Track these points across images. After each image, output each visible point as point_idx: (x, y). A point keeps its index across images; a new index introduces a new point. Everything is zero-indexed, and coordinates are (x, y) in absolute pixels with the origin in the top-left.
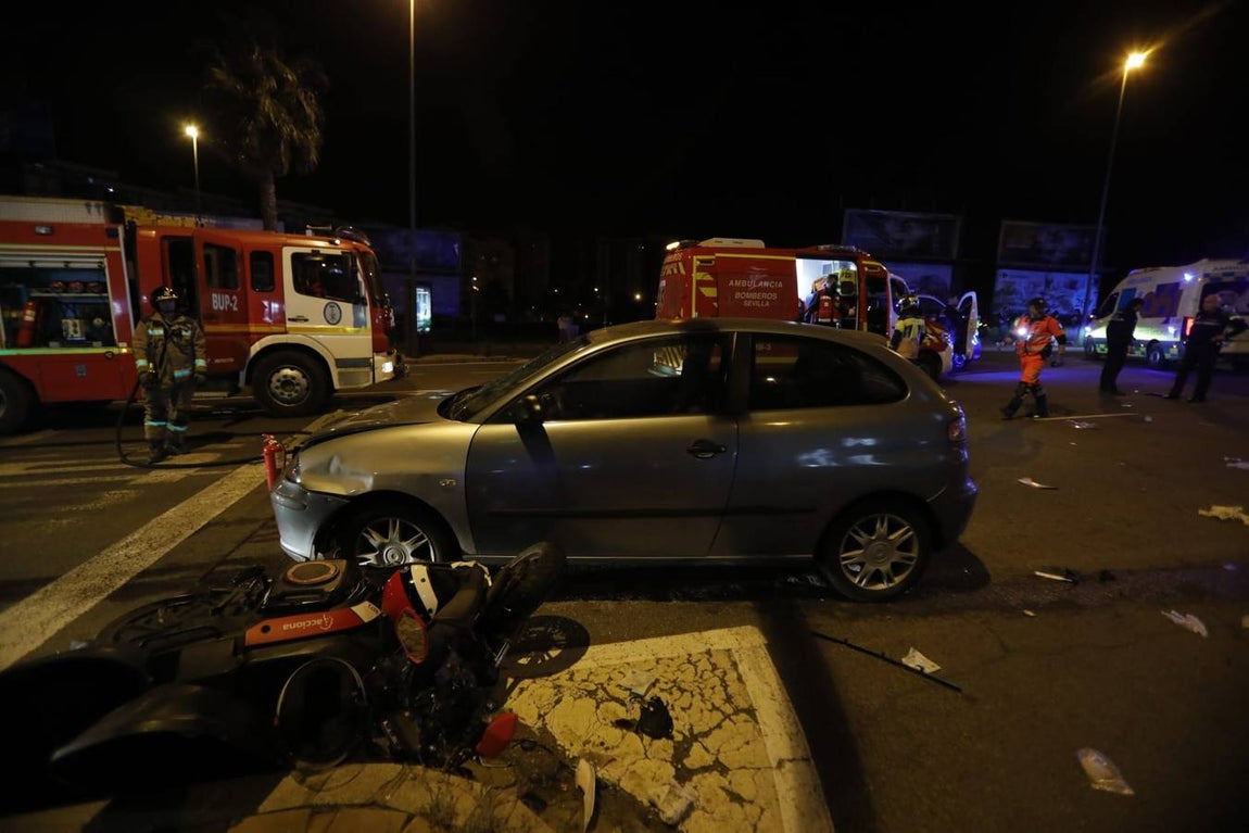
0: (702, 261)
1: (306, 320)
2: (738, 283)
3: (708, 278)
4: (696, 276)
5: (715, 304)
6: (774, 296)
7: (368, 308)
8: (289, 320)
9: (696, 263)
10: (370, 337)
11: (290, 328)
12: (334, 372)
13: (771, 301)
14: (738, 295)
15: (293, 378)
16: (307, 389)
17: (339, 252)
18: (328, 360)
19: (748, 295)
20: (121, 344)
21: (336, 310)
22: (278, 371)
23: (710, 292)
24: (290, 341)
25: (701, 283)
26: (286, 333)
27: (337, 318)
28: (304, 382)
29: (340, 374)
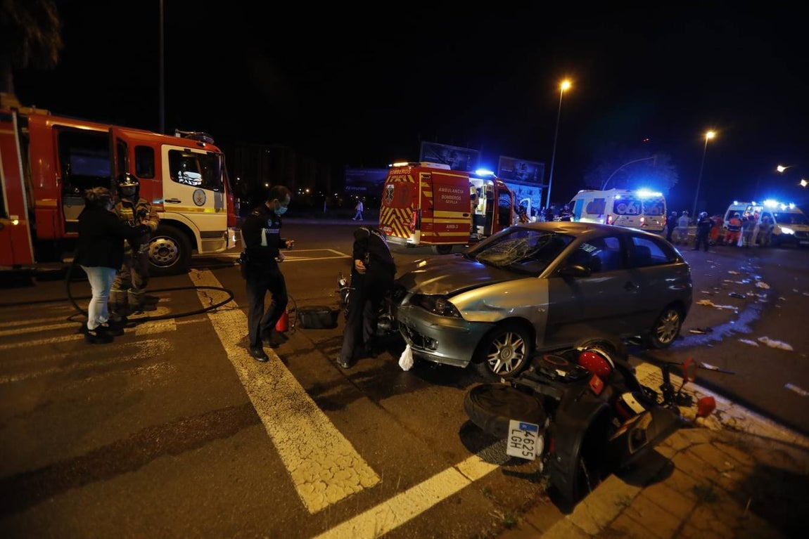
0: (424, 175)
1: (179, 202)
2: (443, 190)
3: (427, 186)
4: (421, 184)
5: (431, 202)
6: (460, 198)
7: (225, 194)
8: (166, 201)
9: (421, 177)
10: (226, 216)
11: (167, 208)
12: (199, 241)
13: (458, 201)
14: (443, 197)
15: (169, 246)
16: (177, 254)
17: (204, 152)
18: (195, 232)
19: (448, 197)
20: (12, 217)
21: (202, 196)
22: (155, 241)
23: (428, 194)
24: (166, 218)
25: (423, 189)
26: (163, 211)
27: (203, 201)
28: (175, 248)
29: (203, 243)
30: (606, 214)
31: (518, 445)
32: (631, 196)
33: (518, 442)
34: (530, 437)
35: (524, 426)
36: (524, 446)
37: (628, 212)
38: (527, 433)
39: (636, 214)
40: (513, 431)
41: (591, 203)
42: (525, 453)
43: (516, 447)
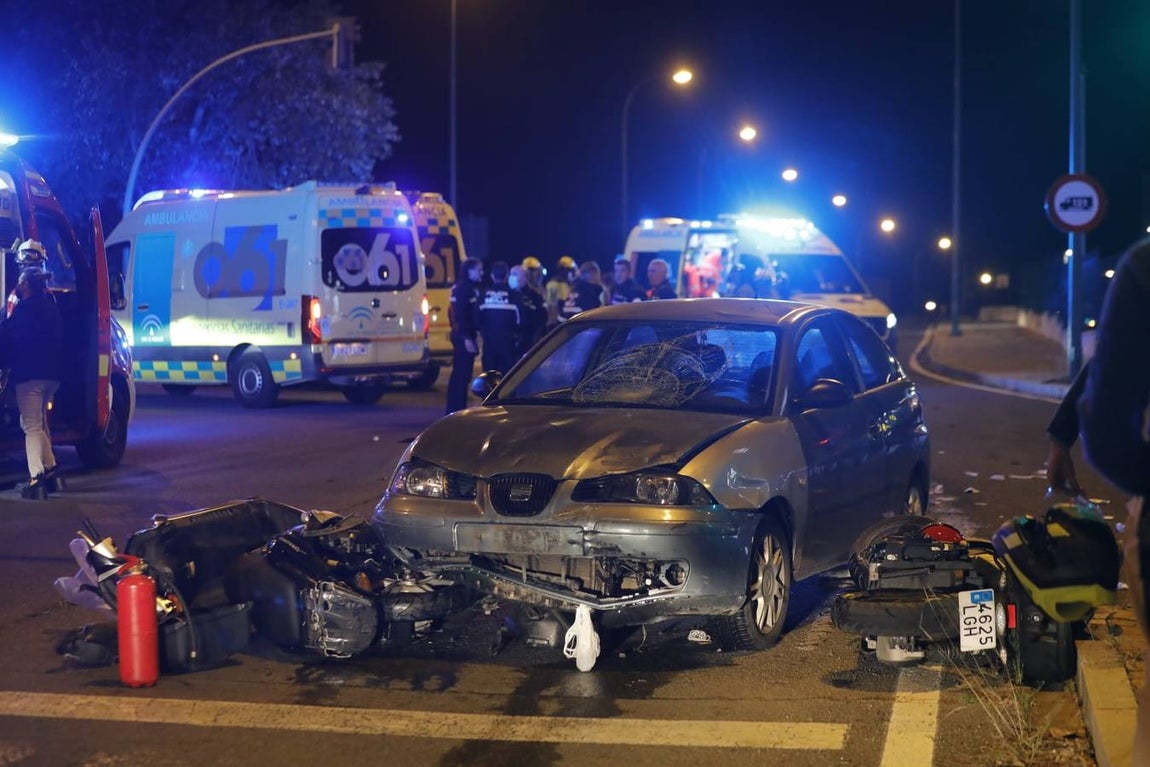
30: (293, 294)
31: (973, 631)
32: (377, 213)
33: (972, 626)
34: (986, 612)
35: (977, 597)
36: (981, 628)
37: (375, 281)
38: (982, 606)
39: (401, 287)
40: (964, 608)
41: (212, 247)
42: (983, 641)
43: (971, 634)
